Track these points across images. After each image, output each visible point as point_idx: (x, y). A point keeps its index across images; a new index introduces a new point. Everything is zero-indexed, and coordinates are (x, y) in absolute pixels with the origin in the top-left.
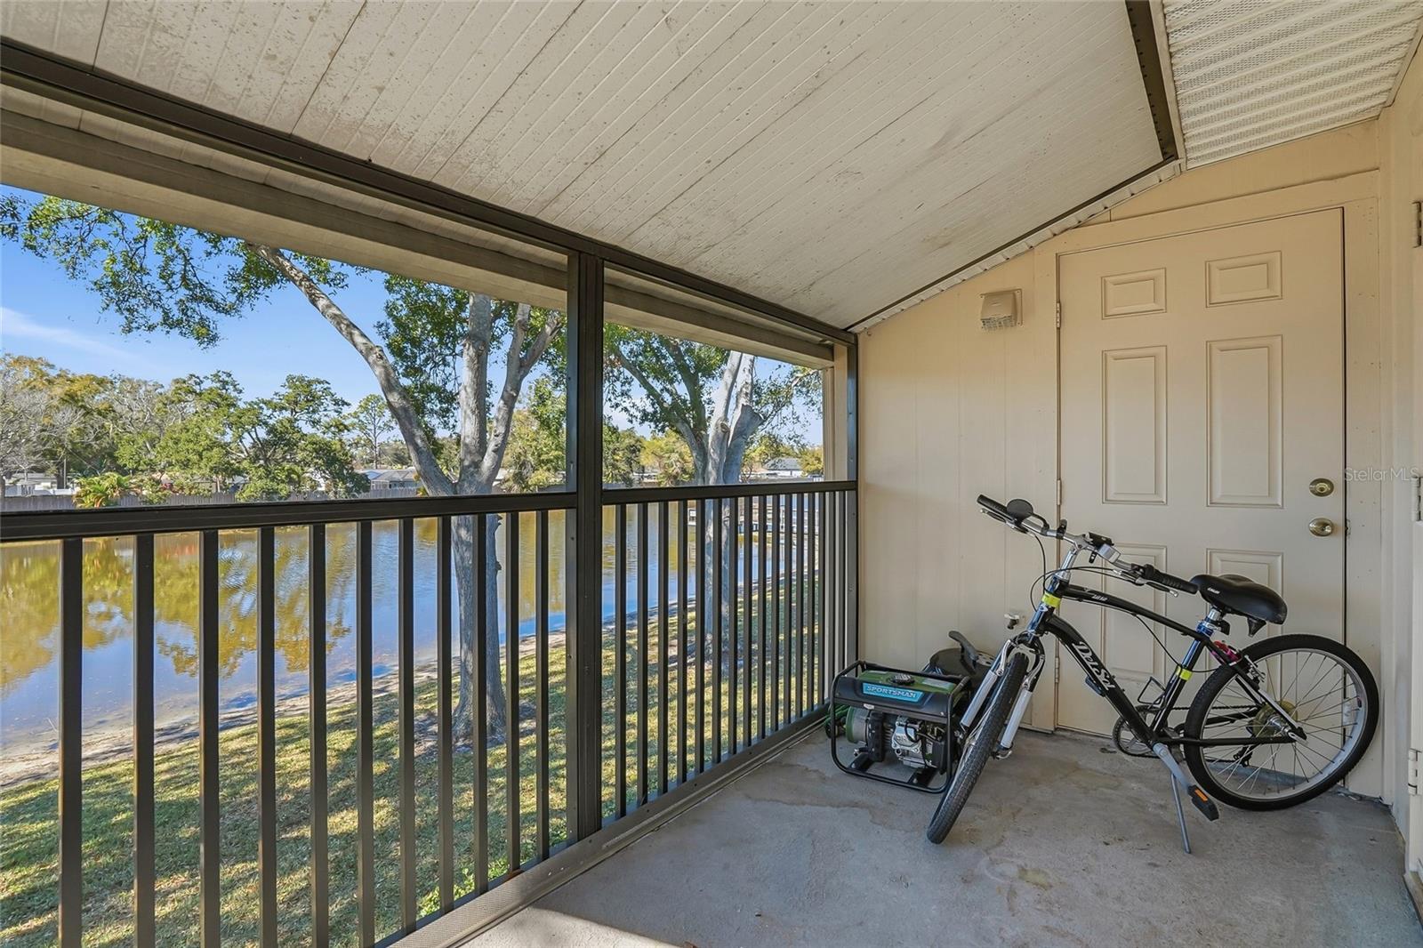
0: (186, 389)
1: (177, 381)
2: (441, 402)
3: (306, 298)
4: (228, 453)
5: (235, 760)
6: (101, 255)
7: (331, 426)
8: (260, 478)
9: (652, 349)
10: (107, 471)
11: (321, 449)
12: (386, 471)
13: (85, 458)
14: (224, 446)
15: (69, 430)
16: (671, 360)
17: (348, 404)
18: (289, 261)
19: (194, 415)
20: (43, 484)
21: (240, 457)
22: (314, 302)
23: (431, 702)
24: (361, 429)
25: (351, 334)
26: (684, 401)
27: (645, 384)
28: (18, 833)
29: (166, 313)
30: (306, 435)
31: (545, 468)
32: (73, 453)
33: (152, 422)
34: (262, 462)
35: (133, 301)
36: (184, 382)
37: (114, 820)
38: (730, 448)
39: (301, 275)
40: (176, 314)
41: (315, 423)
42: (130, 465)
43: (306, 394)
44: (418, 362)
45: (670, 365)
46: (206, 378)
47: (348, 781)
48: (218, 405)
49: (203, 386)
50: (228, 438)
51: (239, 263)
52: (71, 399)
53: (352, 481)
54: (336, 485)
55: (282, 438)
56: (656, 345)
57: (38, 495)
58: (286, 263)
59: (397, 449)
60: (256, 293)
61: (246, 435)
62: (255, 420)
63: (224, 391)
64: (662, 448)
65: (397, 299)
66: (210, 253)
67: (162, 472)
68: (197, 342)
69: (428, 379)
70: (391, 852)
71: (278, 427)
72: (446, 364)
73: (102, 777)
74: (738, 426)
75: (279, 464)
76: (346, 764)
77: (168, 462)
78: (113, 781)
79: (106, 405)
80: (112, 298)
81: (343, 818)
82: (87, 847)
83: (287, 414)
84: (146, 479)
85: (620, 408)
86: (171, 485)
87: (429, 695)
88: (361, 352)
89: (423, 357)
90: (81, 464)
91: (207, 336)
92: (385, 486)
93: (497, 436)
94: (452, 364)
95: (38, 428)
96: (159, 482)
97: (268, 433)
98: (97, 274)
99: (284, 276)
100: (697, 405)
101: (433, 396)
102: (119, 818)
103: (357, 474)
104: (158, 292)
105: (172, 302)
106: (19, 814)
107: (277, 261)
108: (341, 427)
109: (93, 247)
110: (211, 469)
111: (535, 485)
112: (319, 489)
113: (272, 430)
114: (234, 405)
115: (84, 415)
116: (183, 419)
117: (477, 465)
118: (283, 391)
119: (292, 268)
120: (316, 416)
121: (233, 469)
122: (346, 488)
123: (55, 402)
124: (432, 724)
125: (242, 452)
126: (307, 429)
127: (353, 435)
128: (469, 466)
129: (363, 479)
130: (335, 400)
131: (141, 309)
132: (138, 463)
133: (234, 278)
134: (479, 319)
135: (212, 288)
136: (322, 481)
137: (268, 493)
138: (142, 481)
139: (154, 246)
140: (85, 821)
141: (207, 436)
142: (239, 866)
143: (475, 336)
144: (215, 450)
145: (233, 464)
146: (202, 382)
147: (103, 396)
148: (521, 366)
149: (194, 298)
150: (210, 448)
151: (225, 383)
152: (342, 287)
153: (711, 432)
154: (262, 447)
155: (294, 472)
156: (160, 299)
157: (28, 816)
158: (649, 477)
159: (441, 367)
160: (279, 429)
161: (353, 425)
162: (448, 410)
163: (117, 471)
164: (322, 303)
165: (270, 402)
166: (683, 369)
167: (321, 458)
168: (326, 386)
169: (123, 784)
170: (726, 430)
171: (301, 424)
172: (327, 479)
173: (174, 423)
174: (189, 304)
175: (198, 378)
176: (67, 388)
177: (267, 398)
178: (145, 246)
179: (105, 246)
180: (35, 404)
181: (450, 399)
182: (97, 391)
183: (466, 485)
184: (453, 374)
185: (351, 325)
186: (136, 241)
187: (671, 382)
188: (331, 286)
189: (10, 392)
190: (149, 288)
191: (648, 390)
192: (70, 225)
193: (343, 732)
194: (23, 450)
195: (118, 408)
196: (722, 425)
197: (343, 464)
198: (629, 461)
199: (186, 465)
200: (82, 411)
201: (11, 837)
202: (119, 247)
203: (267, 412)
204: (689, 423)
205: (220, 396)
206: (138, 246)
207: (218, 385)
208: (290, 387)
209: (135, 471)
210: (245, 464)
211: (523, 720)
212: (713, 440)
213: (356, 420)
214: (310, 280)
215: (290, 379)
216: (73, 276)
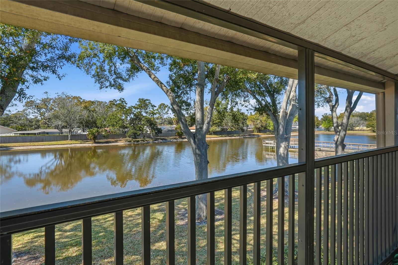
0: (112, 103)
1: (111, 101)
2: (186, 106)
3: (148, 76)
4: (124, 122)
5: (130, 219)
6: (94, 67)
7: (151, 113)
8: (132, 129)
9: (258, 85)
10: (94, 127)
11: (148, 121)
12: (166, 127)
13: (89, 124)
14: (123, 120)
15: (85, 116)
16: (264, 89)
17: (156, 107)
18: (143, 64)
19: (115, 111)
20: (80, 131)
21: (127, 123)
22: (150, 76)
23: (185, 205)
24: (159, 114)
25: (162, 86)
26: (269, 103)
27: (255, 98)
28: (77, 235)
29: (110, 83)
30: (144, 116)
31: (215, 126)
32: (87, 122)
33: (105, 113)
34: (132, 124)
35: (102, 80)
36: (112, 102)
37: (100, 235)
38: (287, 120)
39: (146, 68)
40: (113, 83)
41: (146, 113)
42: (100, 126)
43: (144, 104)
44: (179, 93)
45: (263, 91)
46: (118, 100)
47: (163, 231)
48: (121, 108)
49: (117, 103)
50: (123, 118)
51: (129, 66)
52: (86, 108)
53: (157, 130)
54: (152, 131)
55: (138, 117)
56: (258, 83)
57: (79, 134)
58: (142, 65)
59: (169, 120)
60: (134, 75)
61: (128, 117)
62: (131, 112)
63: (122, 104)
64: (254, 119)
65: (173, 74)
66: (121, 64)
67: (107, 128)
68: (118, 90)
69: (182, 99)
70: (178, 259)
71: (137, 114)
72: (187, 94)
73: (96, 220)
74: (291, 112)
75: (137, 125)
76: (161, 225)
77: (109, 125)
78: (99, 221)
79: (94, 109)
80: (97, 79)
81: (162, 244)
82: (94, 243)
83: (139, 110)
84: (103, 129)
85: (244, 106)
86: (110, 131)
87: (184, 202)
88: (165, 92)
89: (181, 92)
90: (88, 125)
91: (120, 88)
92: (166, 131)
93: (208, 118)
94: (189, 94)
95: (79, 116)
96: (106, 131)
97: (134, 116)
98: (93, 72)
99: (141, 69)
100: (274, 105)
101: (183, 104)
102: (101, 234)
103: (158, 128)
104: (108, 77)
105: (112, 79)
106: (77, 229)
107: (140, 65)
108: (154, 114)
109: (92, 65)
110: (120, 127)
111: (212, 131)
112: (148, 133)
113: (135, 115)
114: (125, 108)
115: (89, 112)
116: (112, 112)
117: (201, 128)
118: (138, 103)
119: (144, 66)
120: (147, 111)
121: (125, 127)
122: (155, 132)
123: (82, 109)
124: (186, 213)
125: (127, 122)
126: (144, 114)
127: (157, 115)
128: (199, 128)
129: (160, 129)
130: (152, 105)
131: (104, 82)
132: (101, 125)
133: (128, 71)
134: (201, 79)
135: (122, 74)
136: (148, 130)
137: (134, 134)
138: (103, 130)
139: (107, 63)
140: (93, 234)
141: (118, 117)
142: (133, 256)
143: (200, 84)
144: (121, 121)
145: (125, 125)
146: (117, 101)
147: (93, 106)
148: (216, 94)
149: (117, 78)
150: (119, 121)
151: (122, 102)
152: (158, 71)
153: (281, 114)
154: (132, 120)
155: (141, 127)
156: (109, 79)
157: (79, 230)
158: (250, 128)
159: (186, 95)
160: (137, 115)
161: (157, 113)
162: (188, 109)
163: (96, 127)
164: (153, 76)
165: (135, 107)
166: (269, 92)
167: (148, 123)
168: (149, 101)
169: (102, 223)
170: (286, 114)
171: (143, 113)
172: (150, 129)
173: (110, 113)
174: (116, 80)
175: (116, 100)
176: (85, 104)
177: (134, 105)
178: (105, 63)
179: (95, 64)
180: (78, 109)
181: (189, 105)
182: (92, 105)
183: (198, 134)
184: (190, 97)
185: (161, 83)
186: (103, 62)
187: (264, 97)
188: (155, 71)
189: (72, 106)
190: (106, 76)
191: (256, 100)
192: (87, 59)
193: (160, 213)
194: (75, 122)
195: (96, 109)
196: (285, 112)
197: (154, 125)
198: (243, 123)
199: (113, 126)
200: (88, 111)
201: (76, 236)
202: (98, 64)
203: (134, 110)
204: (271, 111)
205: (121, 105)
206: (103, 63)
207: (121, 102)
208: (140, 102)
209: (101, 127)
210: (128, 125)
211: (217, 215)
212: (282, 117)
213: (158, 111)
214: (149, 69)
215: (140, 99)
216: (88, 74)
